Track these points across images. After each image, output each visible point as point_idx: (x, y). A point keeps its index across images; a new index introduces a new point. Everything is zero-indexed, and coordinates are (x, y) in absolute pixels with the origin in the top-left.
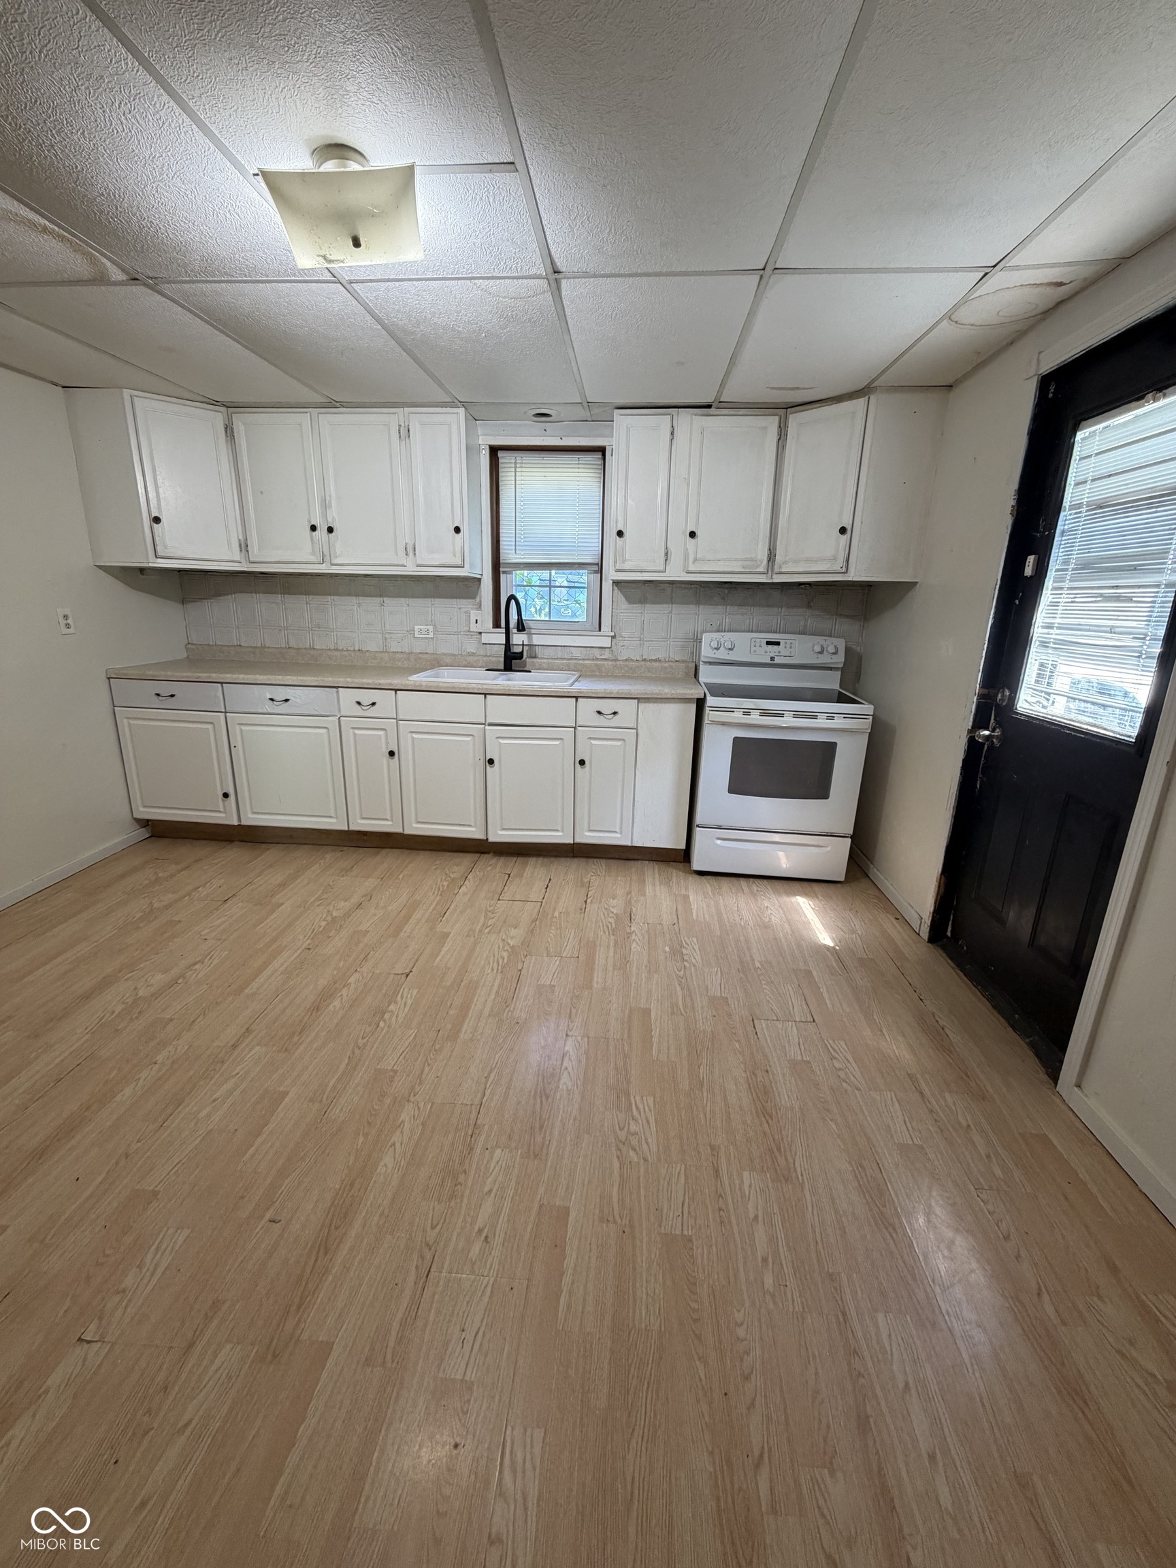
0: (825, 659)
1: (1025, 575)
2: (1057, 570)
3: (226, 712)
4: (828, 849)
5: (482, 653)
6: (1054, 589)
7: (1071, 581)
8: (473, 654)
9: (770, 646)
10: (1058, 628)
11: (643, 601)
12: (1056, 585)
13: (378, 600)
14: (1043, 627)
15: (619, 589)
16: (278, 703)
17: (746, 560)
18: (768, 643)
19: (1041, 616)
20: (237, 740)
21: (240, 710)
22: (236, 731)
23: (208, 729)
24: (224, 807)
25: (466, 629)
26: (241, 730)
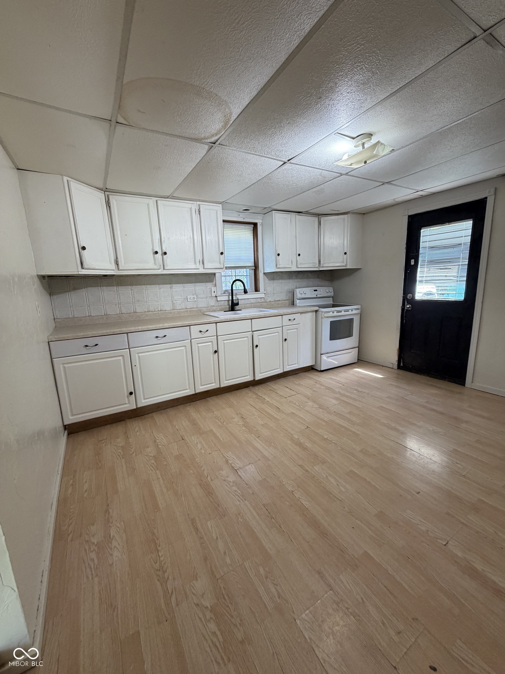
0: (329, 294)
1: (411, 264)
2: (420, 263)
3: (129, 349)
4: (353, 353)
5: (217, 305)
6: (420, 267)
7: (426, 265)
8: (214, 306)
9: (315, 292)
10: (425, 277)
11: (273, 279)
12: (421, 267)
13: (168, 286)
14: (419, 277)
15: (265, 275)
16: (160, 338)
17: (313, 263)
18: (314, 291)
19: (418, 274)
20: (136, 362)
21: (139, 345)
22: (135, 357)
23: (120, 359)
24: (129, 401)
25: (210, 295)
26: (139, 356)
